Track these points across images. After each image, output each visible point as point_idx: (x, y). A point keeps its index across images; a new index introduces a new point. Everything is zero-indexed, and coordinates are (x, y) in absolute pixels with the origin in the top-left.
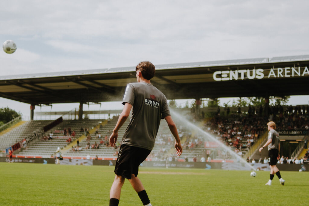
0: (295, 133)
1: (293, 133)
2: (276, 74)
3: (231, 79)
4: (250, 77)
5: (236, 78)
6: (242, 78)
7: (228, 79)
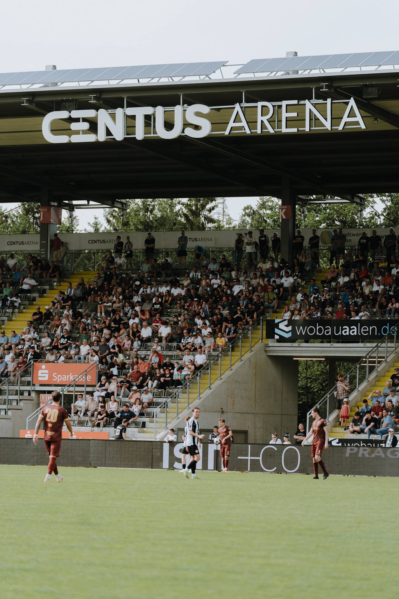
0: (354, 331)
1: (346, 331)
2: (252, 123)
3: (102, 137)
4: (162, 133)
5: (119, 135)
6: (140, 135)
7: (91, 138)
